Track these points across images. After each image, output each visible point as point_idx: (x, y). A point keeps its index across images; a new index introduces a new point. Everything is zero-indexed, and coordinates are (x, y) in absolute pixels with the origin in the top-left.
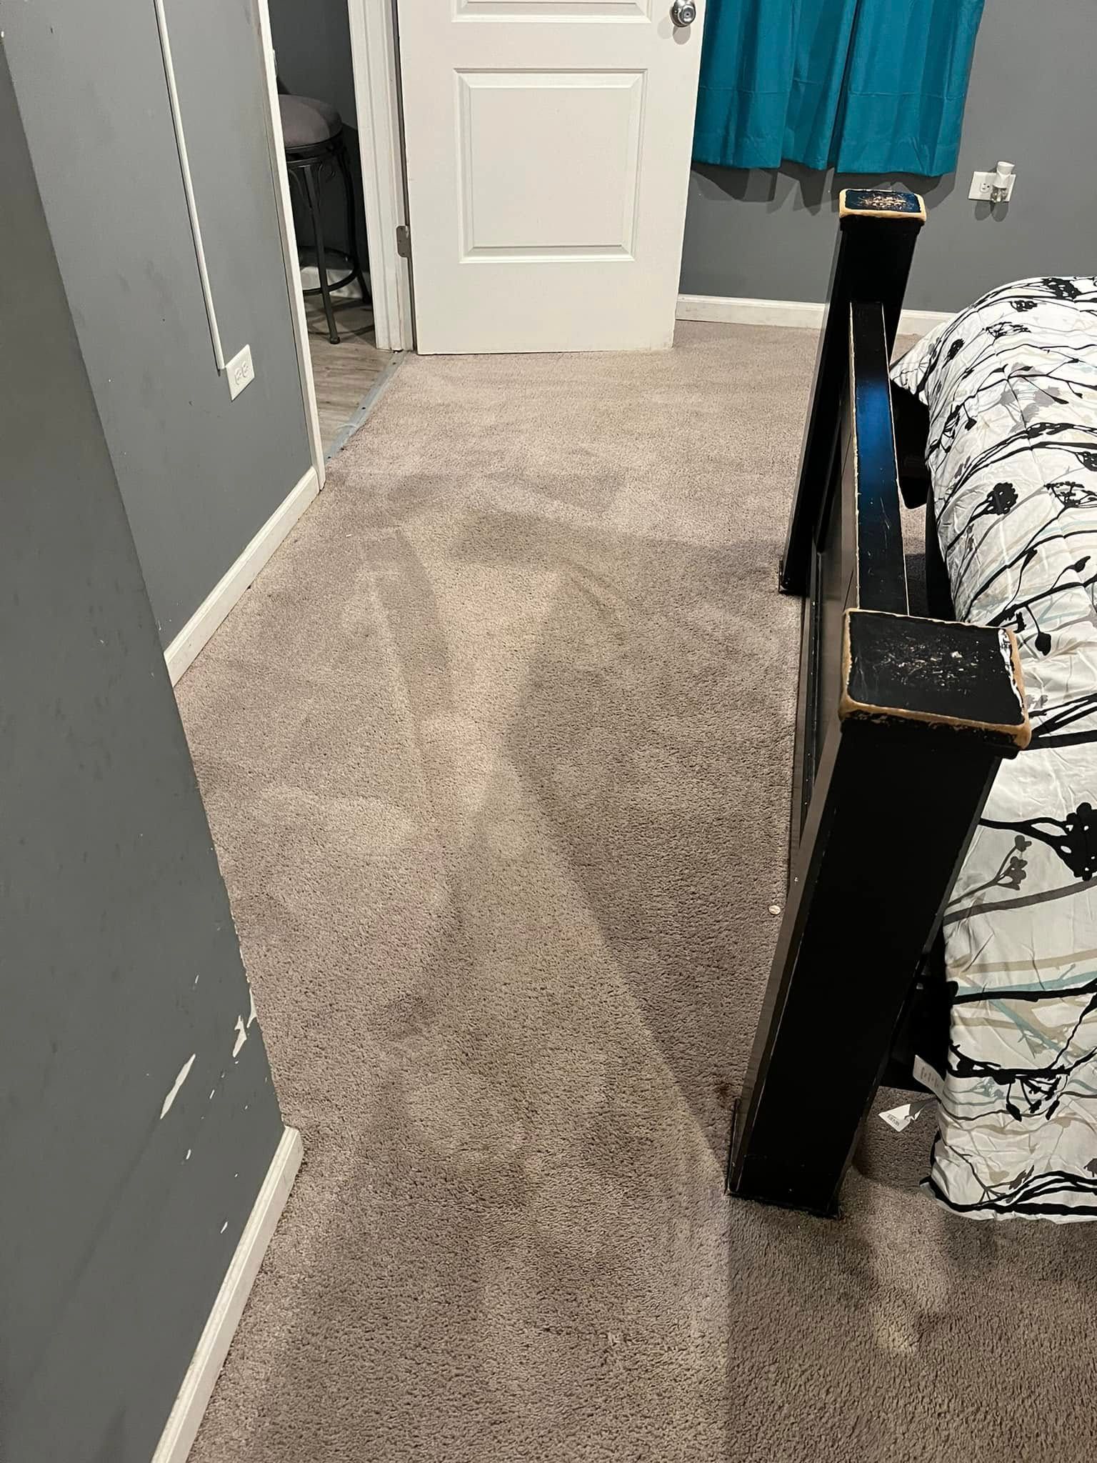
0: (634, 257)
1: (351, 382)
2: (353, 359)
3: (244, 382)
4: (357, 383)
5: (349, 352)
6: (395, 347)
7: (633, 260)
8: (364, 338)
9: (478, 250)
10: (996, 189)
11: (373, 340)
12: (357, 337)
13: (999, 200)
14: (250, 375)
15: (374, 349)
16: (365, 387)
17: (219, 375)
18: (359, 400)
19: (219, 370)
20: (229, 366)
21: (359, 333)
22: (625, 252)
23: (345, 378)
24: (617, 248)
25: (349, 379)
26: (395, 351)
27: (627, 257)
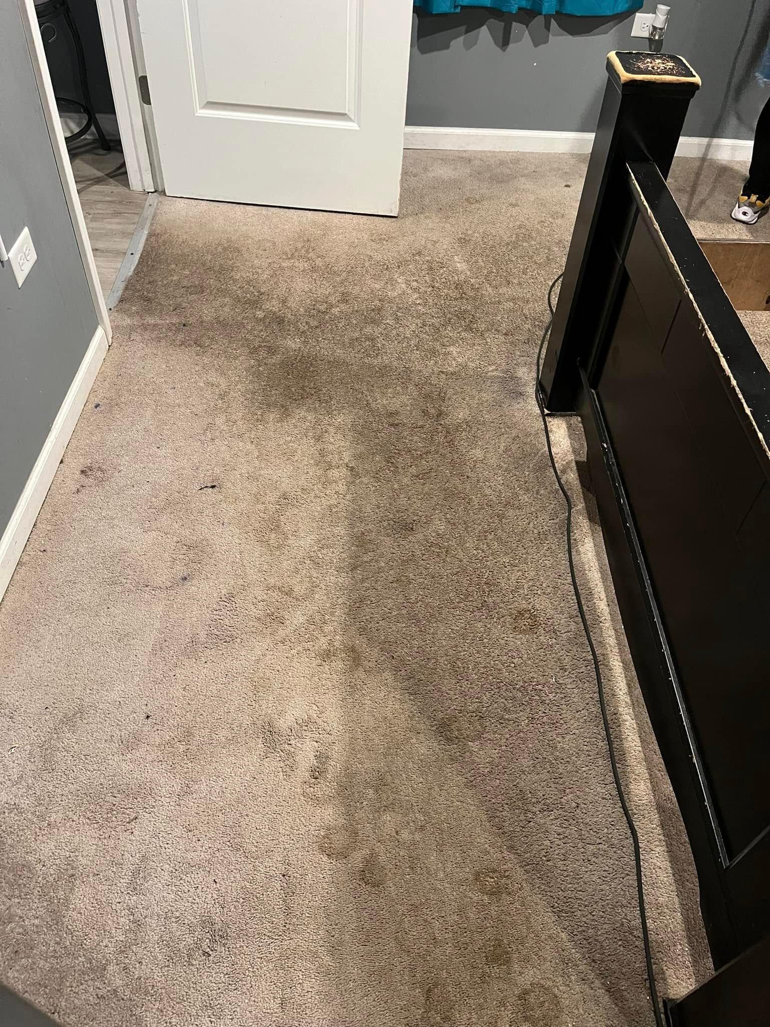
0: (359, 126)
1: (114, 227)
2: (111, 202)
3: (28, 267)
4: (120, 227)
5: (105, 196)
6: (147, 188)
7: (358, 129)
8: (117, 181)
9: (211, 105)
10: (655, 28)
11: (126, 183)
12: (111, 180)
13: (657, 38)
14: (33, 257)
15: (127, 191)
16: (129, 231)
17: (3, 267)
18: (126, 246)
19: (2, 262)
20: (11, 254)
21: (111, 175)
22: (350, 120)
23: (108, 223)
24: (342, 116)
25: (111, 223)
26: (148, 192)
27: (353, 126)
